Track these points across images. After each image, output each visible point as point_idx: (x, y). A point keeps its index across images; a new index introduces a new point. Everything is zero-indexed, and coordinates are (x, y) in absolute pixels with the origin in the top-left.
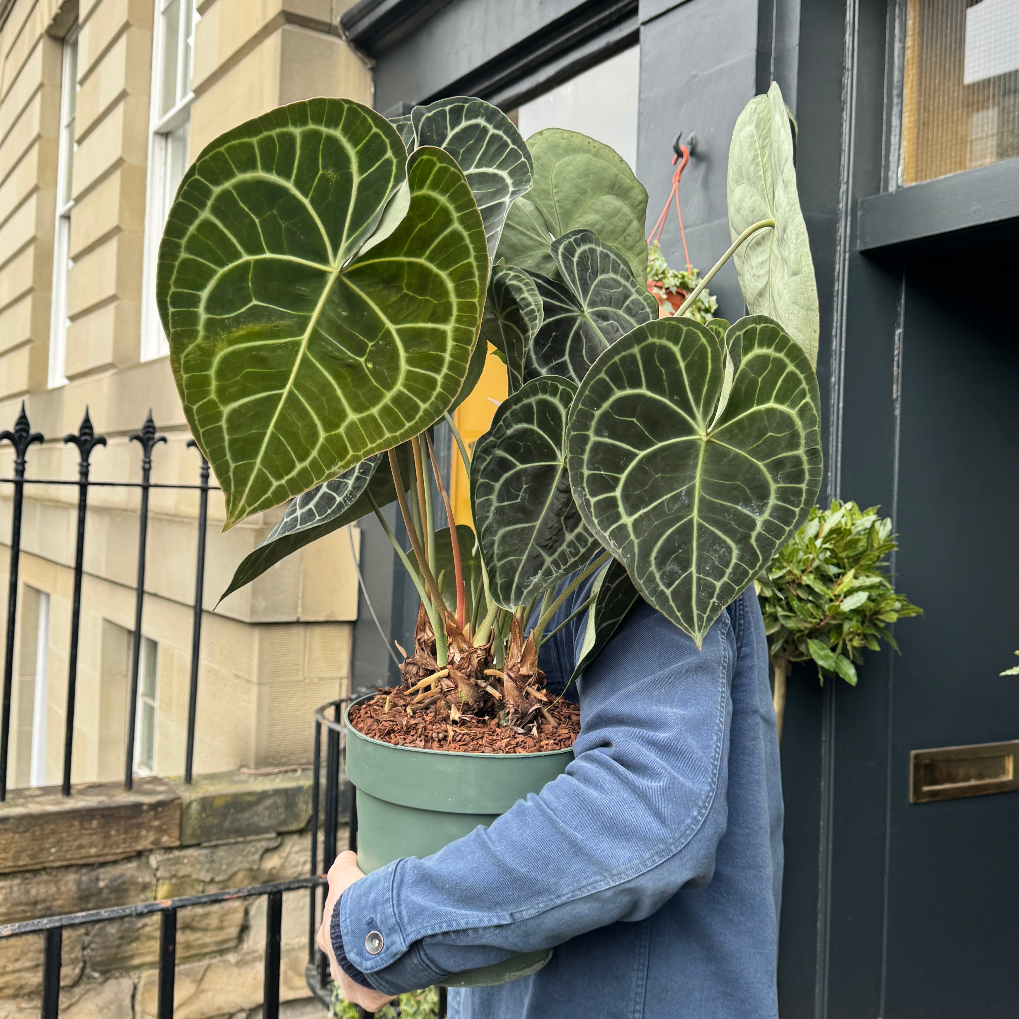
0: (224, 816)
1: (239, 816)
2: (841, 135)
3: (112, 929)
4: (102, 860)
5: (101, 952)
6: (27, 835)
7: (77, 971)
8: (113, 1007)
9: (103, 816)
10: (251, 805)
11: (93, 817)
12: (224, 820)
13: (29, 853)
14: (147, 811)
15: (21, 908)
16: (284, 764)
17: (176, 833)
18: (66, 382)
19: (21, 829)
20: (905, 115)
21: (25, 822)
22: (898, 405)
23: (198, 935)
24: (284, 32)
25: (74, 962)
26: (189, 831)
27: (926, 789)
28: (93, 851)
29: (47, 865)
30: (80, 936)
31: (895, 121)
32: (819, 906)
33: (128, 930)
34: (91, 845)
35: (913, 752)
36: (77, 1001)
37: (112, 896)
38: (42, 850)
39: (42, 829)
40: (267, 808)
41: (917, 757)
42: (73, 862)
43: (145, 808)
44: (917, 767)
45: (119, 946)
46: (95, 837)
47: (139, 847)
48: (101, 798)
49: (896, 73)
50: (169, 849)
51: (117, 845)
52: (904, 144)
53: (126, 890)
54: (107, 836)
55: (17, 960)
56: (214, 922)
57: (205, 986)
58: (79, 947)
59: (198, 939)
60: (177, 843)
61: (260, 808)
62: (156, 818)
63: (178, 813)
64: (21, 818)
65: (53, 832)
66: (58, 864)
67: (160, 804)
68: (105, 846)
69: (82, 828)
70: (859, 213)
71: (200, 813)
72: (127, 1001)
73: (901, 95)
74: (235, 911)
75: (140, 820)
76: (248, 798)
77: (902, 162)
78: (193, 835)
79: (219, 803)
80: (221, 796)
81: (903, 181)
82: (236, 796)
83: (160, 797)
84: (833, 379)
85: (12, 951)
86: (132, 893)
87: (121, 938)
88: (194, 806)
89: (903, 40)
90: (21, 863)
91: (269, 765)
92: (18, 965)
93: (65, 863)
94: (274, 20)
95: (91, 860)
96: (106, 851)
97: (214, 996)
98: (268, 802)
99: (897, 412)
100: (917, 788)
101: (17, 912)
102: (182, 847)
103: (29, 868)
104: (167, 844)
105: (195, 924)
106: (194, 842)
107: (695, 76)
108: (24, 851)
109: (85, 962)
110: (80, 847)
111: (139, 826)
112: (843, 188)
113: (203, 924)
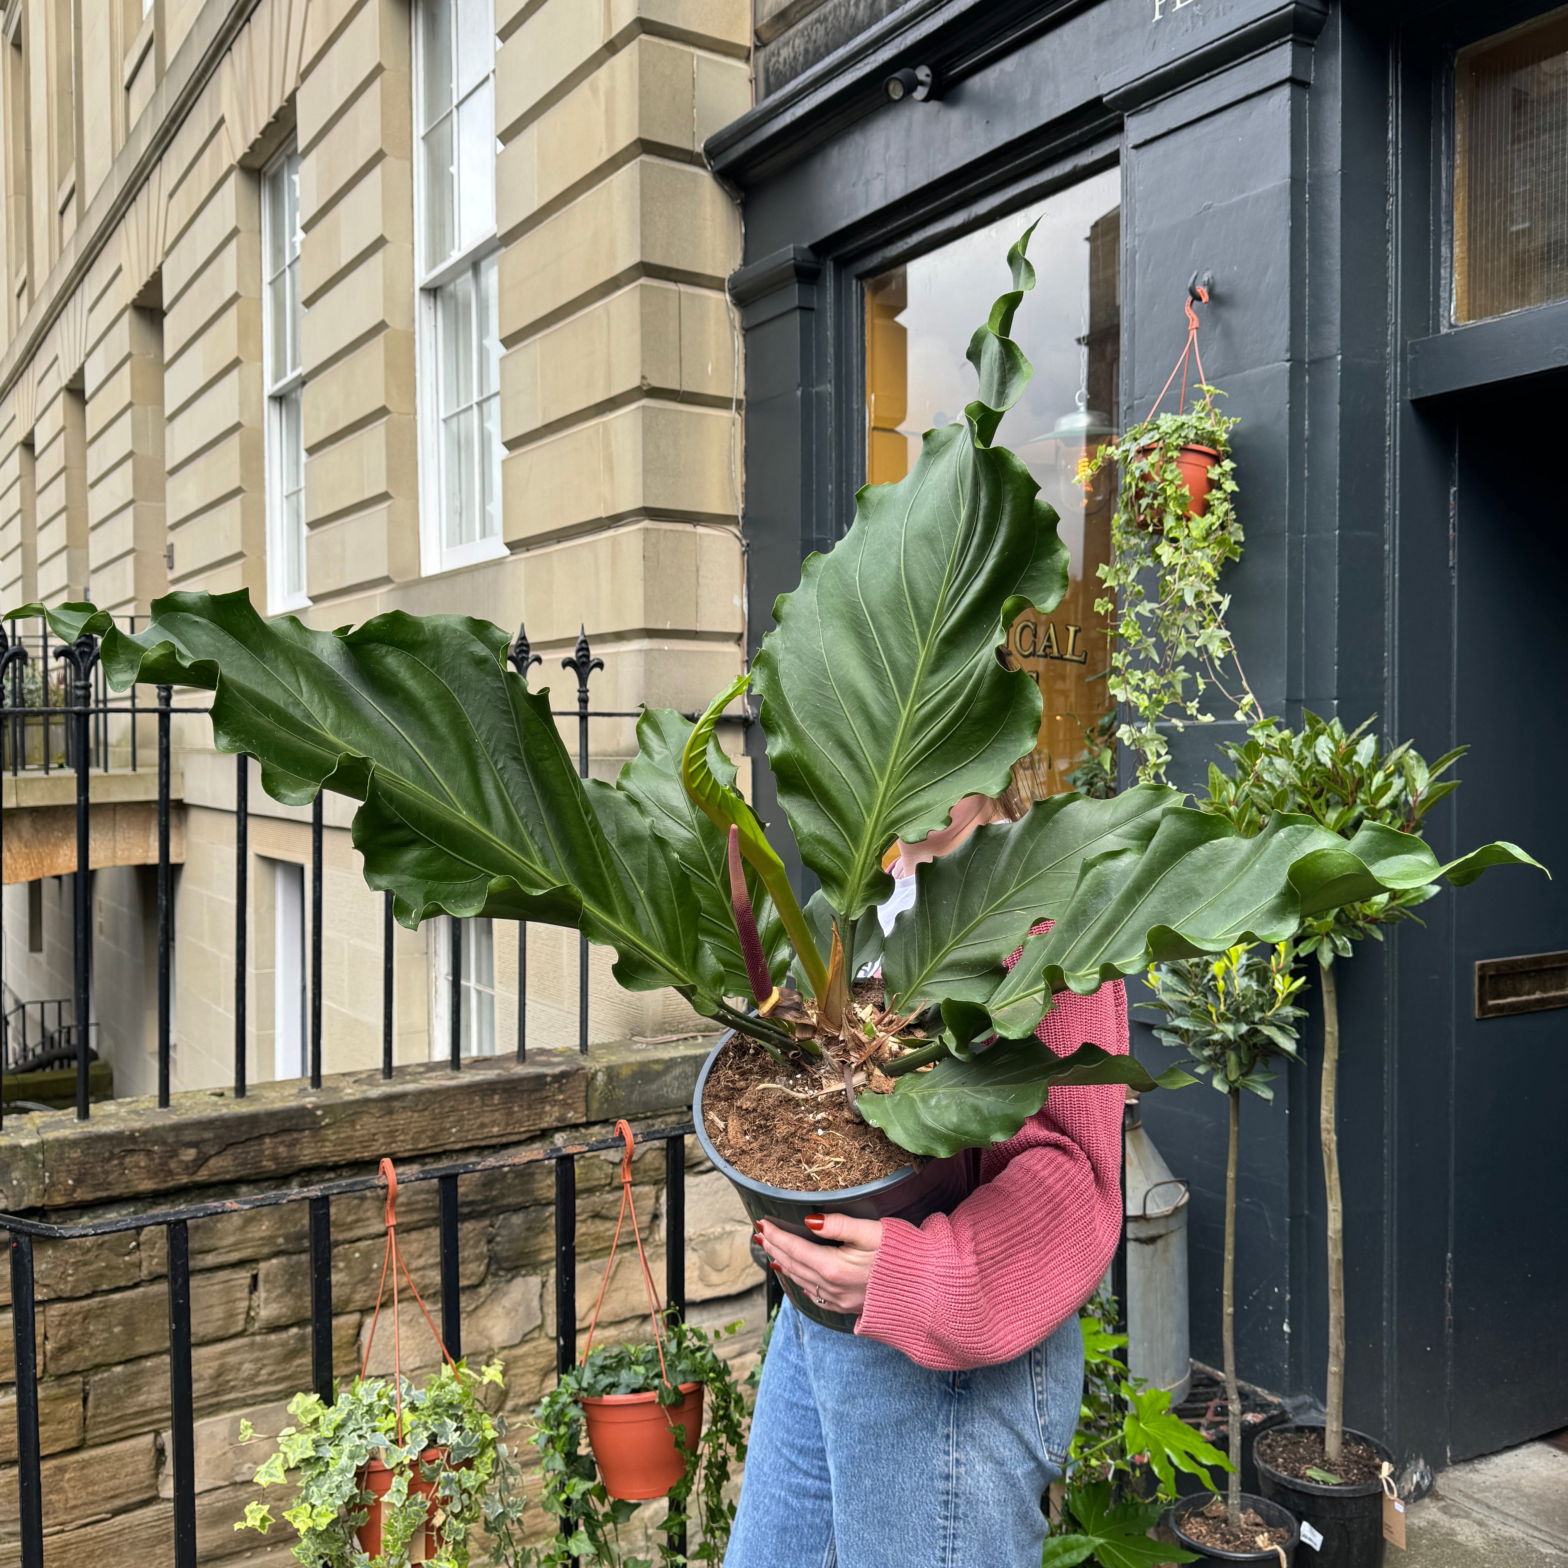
0: (631, 1087)
1: (647, 1088)
2: (1386, 269)
3: (517, 1219)
4: (504, 1140)
5: (507, 1246)
6: (427, 1113)
7: (483, 1268)
8: (521, 1309)
9: (505, 1090)
10: (660, 1074)
11: (494, 1091)
12: (632, 1092)
13: (429, 1133)
14: (550, 1084)
15: (423, 1196)
16: (682, 1031)
17: (582, 1109)
18: (310, 603)
19: (420, 1107)
20: (1456, 243)
21: (423, 1099)
22: (1455, 574)
23: (608, 1225)
24: (643, 165)
25: (478, 1258)
26: (595, 1105)
27: (1491, 1003)
28: (495, 1130)
29: (448, 1147)
30: (485, 1228)
31: (1444, 251)
32: (1386, 1129)
33: (534, 1221)
34: (494, 1123)
35: (1478, 963)
36: (483, 1303)
37: (517, 1182)
38: (442, 1130)
39: (441, 1107)
40: (676, 1078)
41: (1482, 967)
42: (475, 1143)
43: (549, 1079)
44: (1482, 978)
45: (526, 1239)
46: (497, 1114)
47: (544, 1125)
48: (497, 1072)
49: (1444, 195)
50: (576, 1126)
51: (520, 1122)
52: (1456, 276)
53: (532, 1174)
54: (510, 1113)
55: (420, 1256)
56: (622, 1210)
57: (617, 1284)
58: (484, 1240)
59: (608, 1230)
60: (584, 1120)
61: (668, 1078)
62: (561, 1092)
63: (584, 1084)
64: (419, 1094)
65: (453, 1110)
66: (459, 1146)
67: (564, 1075)
68: (507, 1125)
69: (484, 1104)
70: (1410, 357)
71: (606, 1085)
72: (536, 1303)
73: (1450, 222)
74: (646, 1196)
75: (544, 1094)
76: (656, 1067)
77: (1454, 297)
78: (599, 1109)
79: (625, 1072)
80: (628, 1064)
81: (1457, 319)
82: (643, 1065)
83: (563, 1068)
84: (1387, 547)
85: (415, 1245)
86: (538, 1177)
87: (529, 1229)
88: (600, 1077)
89: (1451, 158)
90: (421, 1146)
91: (666, 1032)
92: (421, 1262)
93: (466, 1145)
94: (626, 149)
95: (494, 1141)
96: (509, 1130)
97: (627, 1295)
98: (677, 1071)
99: (1454, 582)
100: (1482, 1002)
101: (417, 1202)
102: (589, 1124)
103: (430, 1151)
104: (573, 1121)
105: (604, 1212)
106: (602, 1118)
107: (1209, 207)
108: (423, 1132)
109: (490, 1258)
110: (482, 1126)
111: (543, 1100)
112: (1391, 329)
113: (613, 1213)
